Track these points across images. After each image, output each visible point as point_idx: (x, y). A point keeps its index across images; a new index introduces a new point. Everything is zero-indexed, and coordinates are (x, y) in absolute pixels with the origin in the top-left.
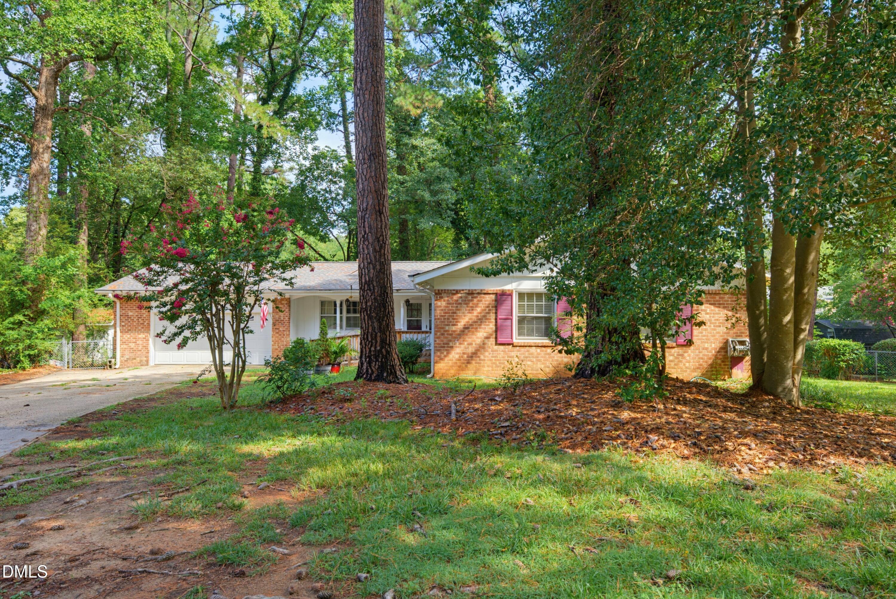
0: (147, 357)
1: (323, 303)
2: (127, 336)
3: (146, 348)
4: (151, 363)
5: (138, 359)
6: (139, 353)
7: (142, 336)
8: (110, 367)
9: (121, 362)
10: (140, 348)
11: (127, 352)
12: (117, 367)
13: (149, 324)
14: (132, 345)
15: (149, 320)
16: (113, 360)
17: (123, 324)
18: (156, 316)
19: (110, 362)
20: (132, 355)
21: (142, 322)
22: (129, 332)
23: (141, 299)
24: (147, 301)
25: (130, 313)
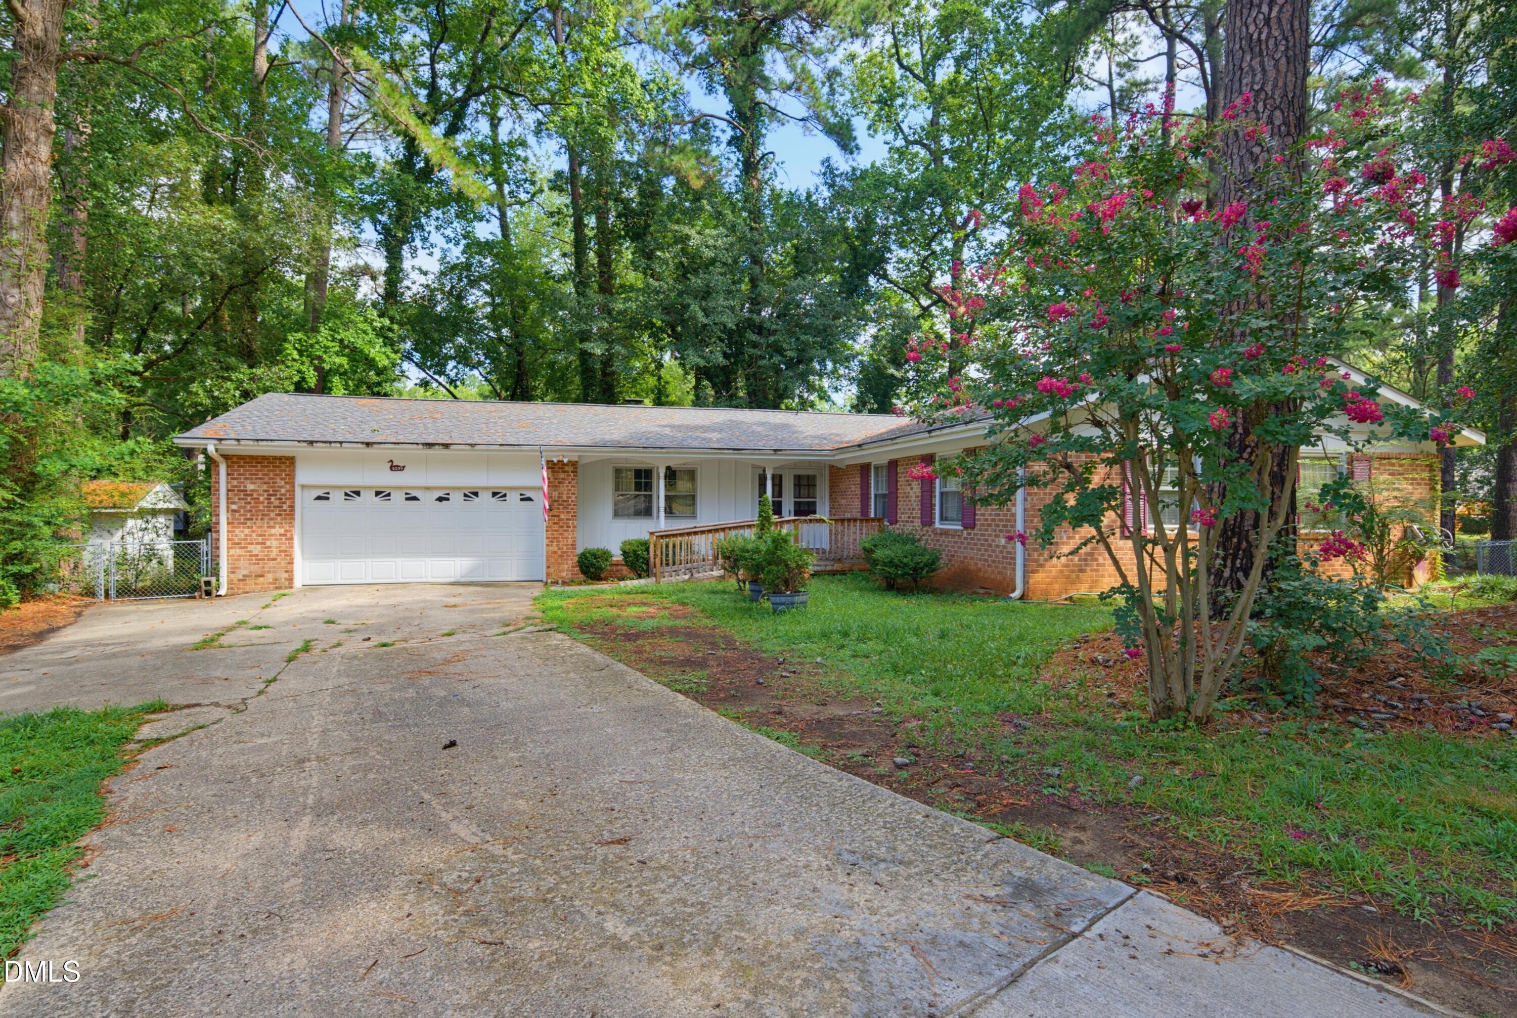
0: (290, 572)
1: (618, 472)
2: (241, 533)
3: (288, 555)
4: (298, 583)
5: (270, 577)
6: (271, 563)
7: (278, 530)
8: (208, 593)
9: (230, 582)
10: (273, 555)
11: (243, 563)
12: (222, 592)
13: (292, 507)
14: (256, 549)
15: (292, 498)
16: (213, 580)
17: (234, 507)
18: (306, 492)
19: (208, 583)
20: (256, 569)
21: (277, 503)
22: (249, 523)
23: (275, 458)
24: (289, 462)
25: (251, 487)
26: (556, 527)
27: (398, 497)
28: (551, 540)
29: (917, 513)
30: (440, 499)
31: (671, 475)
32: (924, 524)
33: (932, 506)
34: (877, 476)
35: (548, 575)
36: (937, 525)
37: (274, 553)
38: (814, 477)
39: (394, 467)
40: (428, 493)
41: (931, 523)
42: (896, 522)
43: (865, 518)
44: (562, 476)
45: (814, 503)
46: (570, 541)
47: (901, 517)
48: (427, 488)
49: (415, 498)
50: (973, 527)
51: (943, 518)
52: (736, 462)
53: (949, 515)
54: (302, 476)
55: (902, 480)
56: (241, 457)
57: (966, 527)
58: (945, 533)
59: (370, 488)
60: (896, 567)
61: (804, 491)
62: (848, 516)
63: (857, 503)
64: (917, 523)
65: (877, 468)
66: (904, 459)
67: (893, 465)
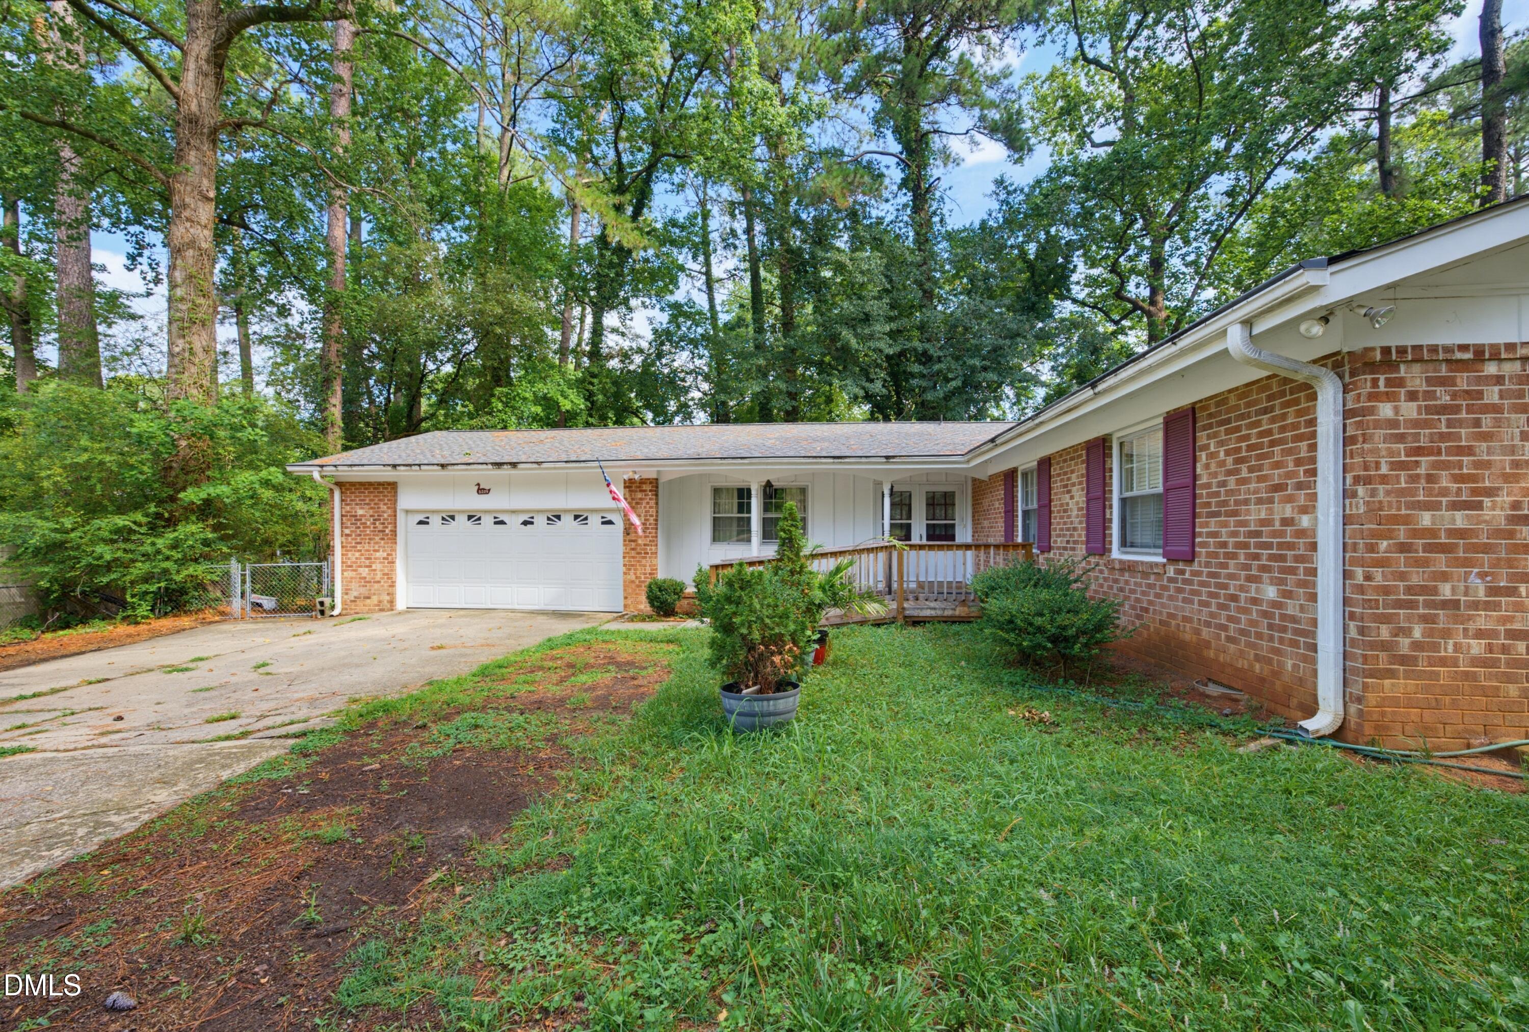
0: (392, 595)
1: (717, 491)
2: (353, 556)
3: (390, 578)
4: (401, 605)
5: (375, 599)
6: (376, 586)
7: (382, 554)
8: (322, 612)
9: (344, 603)
10: (378, 578)
11: (354, 585)
12: (335, 613)
13: (394, 532)
14: (364, 572)
15: (395, 523)
16: (328, 600)
17: (347, 531)
18: (410, 516)
19: (322, 604)
20: (364, 591)
21: (380, 527)
22: (359, 547)
23: (379, 484)
24: (391, 487)
25: (360, 512)
26: (633, 553)
27: (488, 520)
28: (628, 567)
29: (1081, 534)
30: (525, 523)
31: (772, 494)
32: (1090, 552)
33: (1105, 524)
34: (1025, 484)
35: (625, 606)
36: (1116, 553)
37: (379, 576)
38: (952, 495)
39: (481, 491)
40: (514, 517)
41: (1104, 550)
42: (1049, 549)
43: (1008, 545)
44: (639, 495)
45: (953, 526)
46: (648, 570)
47: (1058, 541)
48: (513, 512)
49: (502, 523)
50: (1190, 558)
51: (1124, 543)
52: (834, 474)
53: (1138, 540)
54: (406, 501)
55: (1056, 485)
56: (352, 484)
57: (1172, 559)
58: (1129, 567)
59: (463, 512)
60: (1021, 631)
61: (940, 512)
62: (991, 541)
63: (1001, 525)
64: (1081, 550)
65: (1025, 475)
66: (1060, 453)
67: (1045, 464)
